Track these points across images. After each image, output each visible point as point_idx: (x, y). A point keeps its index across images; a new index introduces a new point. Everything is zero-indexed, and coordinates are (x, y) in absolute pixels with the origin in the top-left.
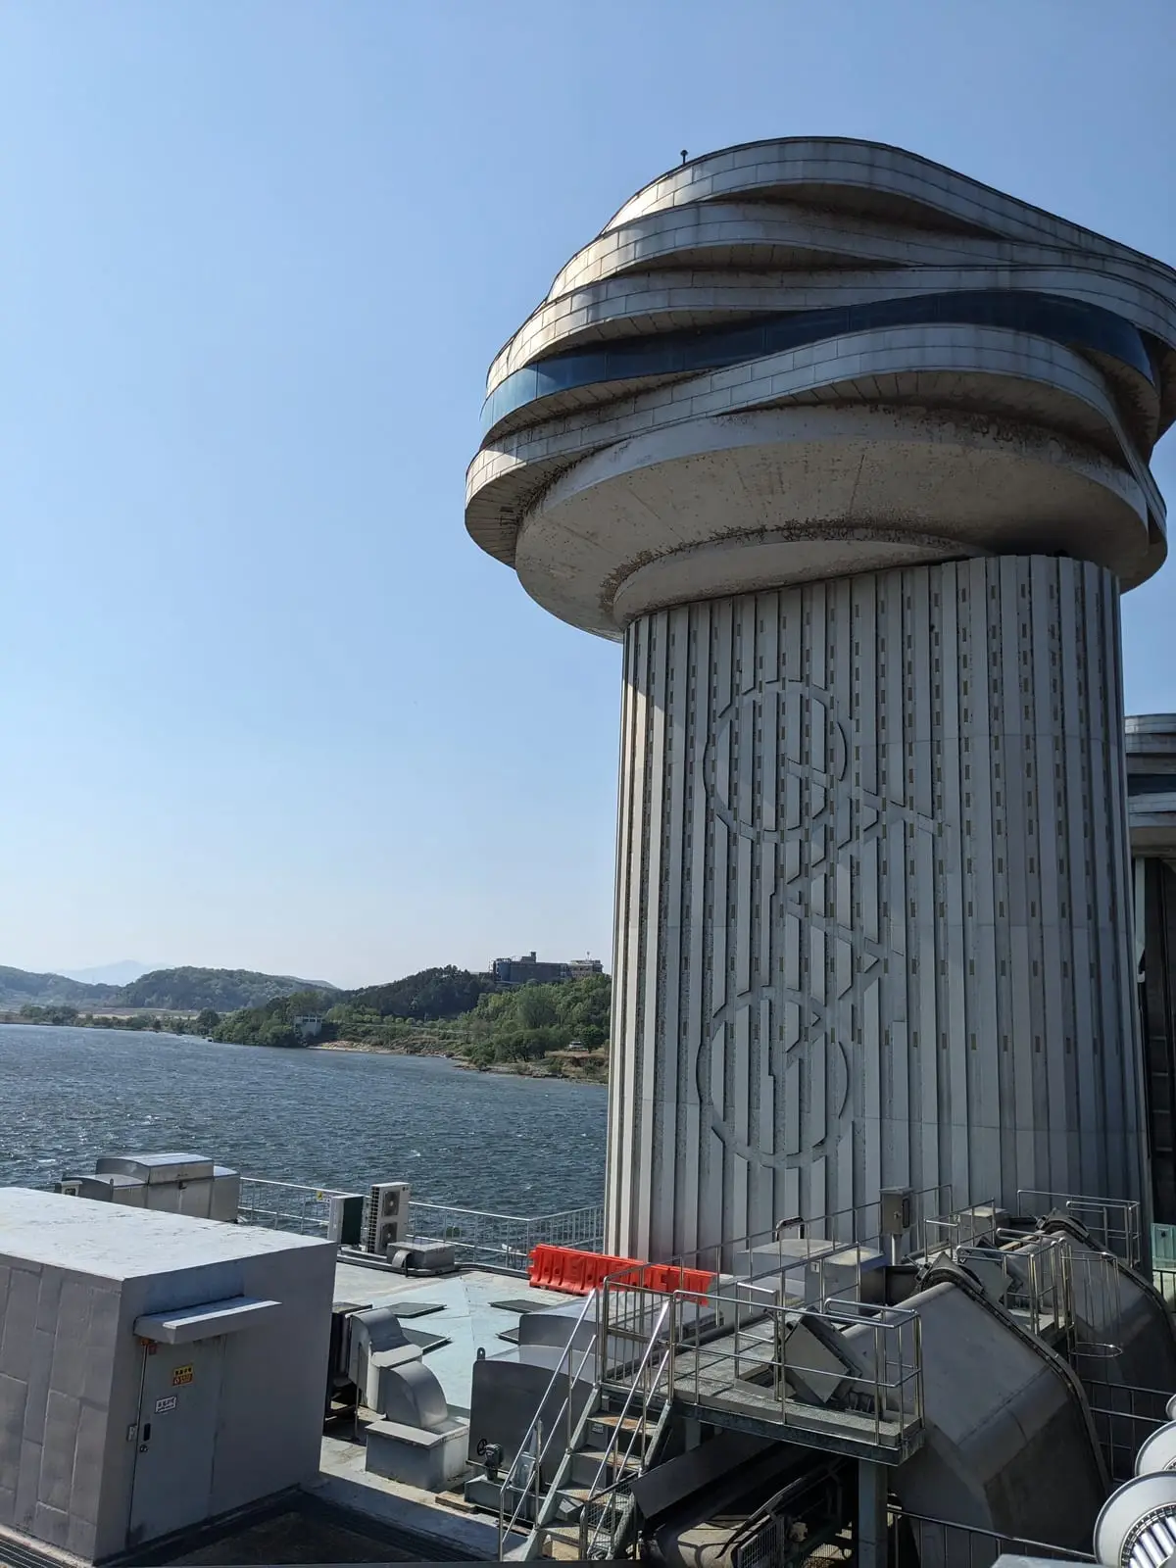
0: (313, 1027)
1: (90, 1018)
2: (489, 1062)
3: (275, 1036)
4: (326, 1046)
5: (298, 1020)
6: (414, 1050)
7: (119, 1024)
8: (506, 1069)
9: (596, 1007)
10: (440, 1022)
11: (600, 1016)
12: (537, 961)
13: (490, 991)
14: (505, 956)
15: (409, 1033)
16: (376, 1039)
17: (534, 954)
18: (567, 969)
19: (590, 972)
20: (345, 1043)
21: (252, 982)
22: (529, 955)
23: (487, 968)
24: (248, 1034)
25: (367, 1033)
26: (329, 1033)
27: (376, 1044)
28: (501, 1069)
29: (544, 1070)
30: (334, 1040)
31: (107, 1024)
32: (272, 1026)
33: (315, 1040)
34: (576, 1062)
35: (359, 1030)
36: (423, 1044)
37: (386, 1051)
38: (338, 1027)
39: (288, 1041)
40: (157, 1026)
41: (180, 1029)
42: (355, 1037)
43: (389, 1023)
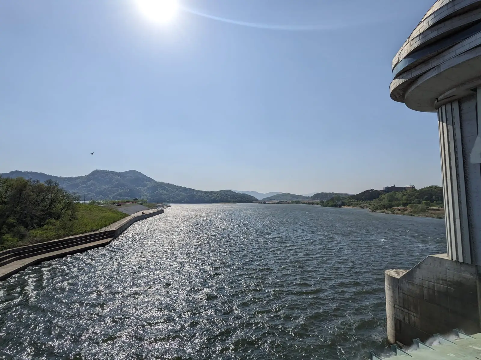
0: (340, 203)
1: (302, 202)
2: (375, 210)
3: (332, 205)
4: (343, 207)
5: (336, 202)
6: (362, 207)
7: (306, 203)
8: (379, 211)
9: (410, 197)
10: (369, 201)
11: (411, 199)
12: (396, 187)
13: (383, 194)
14: (386, 186)
15: (361, 204)
16: (353, 205)
17: (395, 185)
18: (405, 188)
19: (411, 188)
20: (347, 206)
21: (335, 195)
22: (393, 185)
23: (382, 189)
24: (327, 205)
25: (351, 204)
26: (343, 204)
27: (354, 206)
28: (378, 211)
29: (390, 212)
30: (345, 206)
31: (304, 203)
32: (331, 203)
33: (340, 206)
34: (399, 210)
35: (350, 203)
36: (364, 206)
37: (356, 208)
38: (345, 203)
39: (335, 206)
40: (313, 204)
41: (317, 204)
42: (349, 205)
43: (356, 202)
